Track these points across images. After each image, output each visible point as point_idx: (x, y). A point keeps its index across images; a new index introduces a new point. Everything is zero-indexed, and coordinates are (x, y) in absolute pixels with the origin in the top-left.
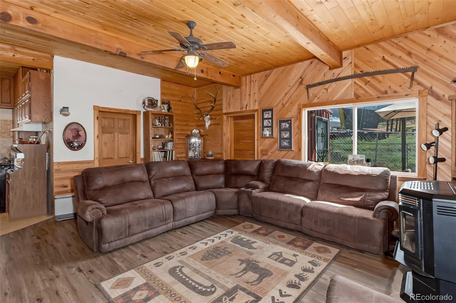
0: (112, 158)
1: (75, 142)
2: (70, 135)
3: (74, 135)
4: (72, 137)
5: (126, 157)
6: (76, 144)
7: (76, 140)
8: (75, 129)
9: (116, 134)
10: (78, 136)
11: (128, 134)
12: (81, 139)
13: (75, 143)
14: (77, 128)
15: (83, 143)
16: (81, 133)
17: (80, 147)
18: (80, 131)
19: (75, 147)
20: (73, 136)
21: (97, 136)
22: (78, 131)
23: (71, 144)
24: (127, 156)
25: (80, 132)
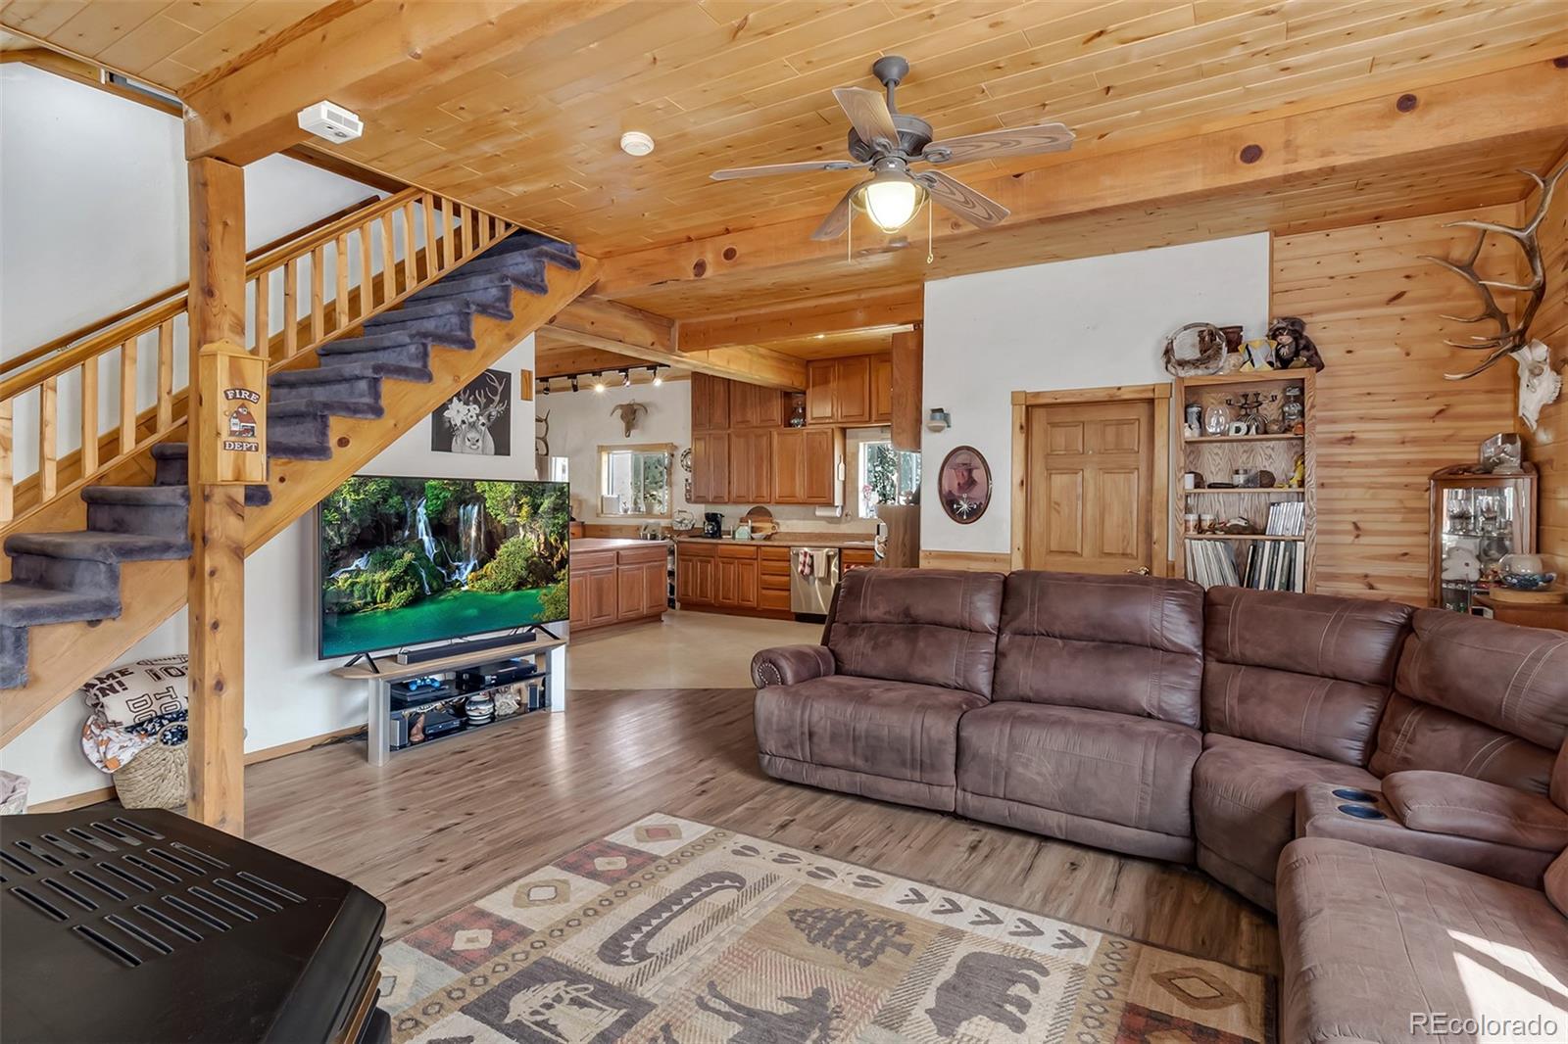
0: (1075, 553)
1: (963, 499)
2: (952, 482)
3: (962, 482)
4: (956, 486)
5: (1124, 555)
6: (965, 507)
7: (965, 496)
8: (964, 464)
9: (1088, 474)
10: (971, 483)
11: (1132, 473)
12: (978, 493)
13: (961, 502)
14: (968, 462)
15: (981, 504)
16: (978, 475)
17: (975, 514)
18: (977, 468)
19: (961, 514)
20: (959, 484)
21: (1019, 481)
22: (970, 471)
23: (955, 506)
24: (1129, 551)
25: (975, 471)
